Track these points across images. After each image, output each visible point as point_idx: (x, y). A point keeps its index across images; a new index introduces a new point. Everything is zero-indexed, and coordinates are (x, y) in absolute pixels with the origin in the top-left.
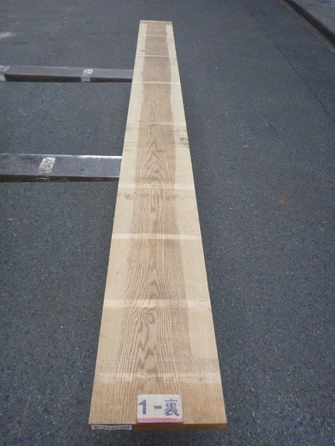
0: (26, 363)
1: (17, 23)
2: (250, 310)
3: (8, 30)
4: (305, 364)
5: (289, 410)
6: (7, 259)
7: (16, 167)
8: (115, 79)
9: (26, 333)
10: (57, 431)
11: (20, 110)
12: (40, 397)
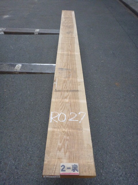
0: (9, 149)
1: (11, 12)
2: (102, 128)
3: (7, 15)
4: (124, 151)
5: (116, 170)
6: (3, 106)
7: (5, 68)
8: (48, 33)
9: (9, 136)
10: (20, 176)
11: (11, 46)
12: (14, 162)
